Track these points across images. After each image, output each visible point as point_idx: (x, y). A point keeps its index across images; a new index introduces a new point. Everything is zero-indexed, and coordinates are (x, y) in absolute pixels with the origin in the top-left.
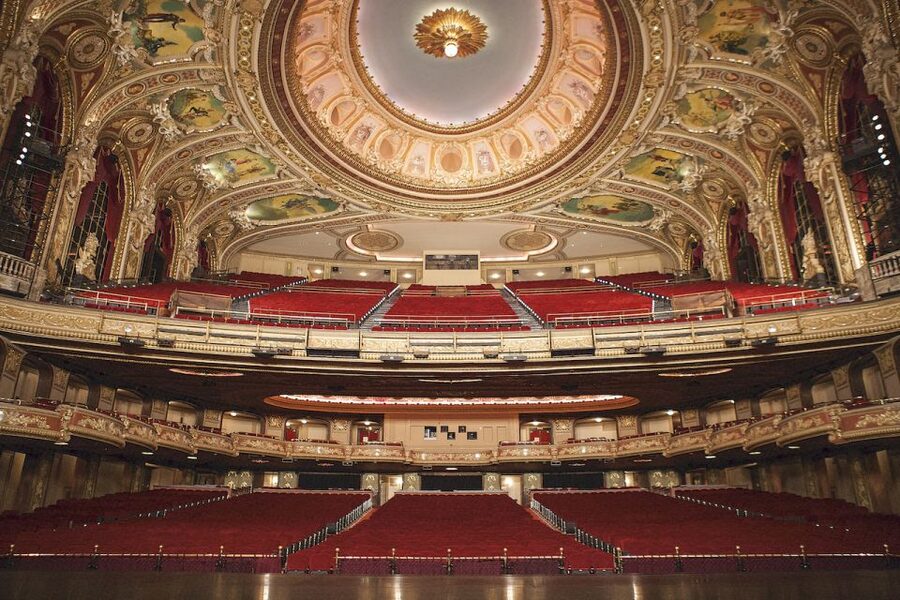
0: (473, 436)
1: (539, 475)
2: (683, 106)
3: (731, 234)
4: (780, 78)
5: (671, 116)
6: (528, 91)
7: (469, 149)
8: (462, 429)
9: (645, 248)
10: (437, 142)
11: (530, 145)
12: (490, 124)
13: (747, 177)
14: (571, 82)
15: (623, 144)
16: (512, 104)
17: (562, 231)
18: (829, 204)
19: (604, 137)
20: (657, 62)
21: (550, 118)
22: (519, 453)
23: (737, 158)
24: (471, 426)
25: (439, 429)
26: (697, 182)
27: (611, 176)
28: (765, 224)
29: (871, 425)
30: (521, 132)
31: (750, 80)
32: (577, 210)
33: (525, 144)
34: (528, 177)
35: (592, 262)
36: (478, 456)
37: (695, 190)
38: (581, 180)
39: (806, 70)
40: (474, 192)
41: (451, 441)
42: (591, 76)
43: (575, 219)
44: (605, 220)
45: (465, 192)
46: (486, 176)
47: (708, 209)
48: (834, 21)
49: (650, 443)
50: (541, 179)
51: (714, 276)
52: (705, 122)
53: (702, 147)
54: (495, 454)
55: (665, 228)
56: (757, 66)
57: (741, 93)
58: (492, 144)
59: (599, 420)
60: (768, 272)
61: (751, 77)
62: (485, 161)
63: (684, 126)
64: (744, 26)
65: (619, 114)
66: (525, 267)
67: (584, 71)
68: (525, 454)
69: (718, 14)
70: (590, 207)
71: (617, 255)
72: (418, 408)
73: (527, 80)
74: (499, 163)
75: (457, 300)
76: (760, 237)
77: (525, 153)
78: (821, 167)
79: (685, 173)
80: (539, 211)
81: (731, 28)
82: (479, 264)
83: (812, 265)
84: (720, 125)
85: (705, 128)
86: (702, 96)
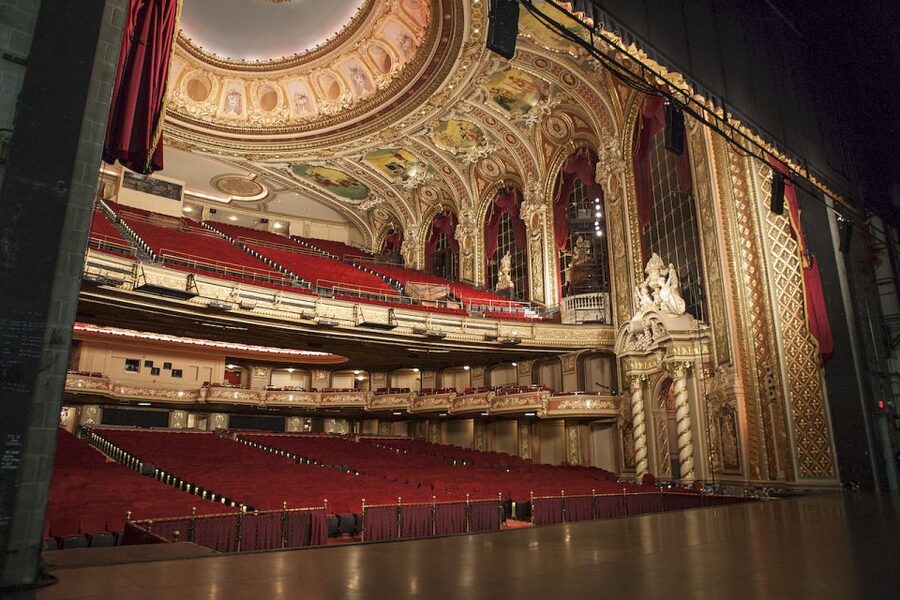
0: (178, 373)
1: (226, 415)
2: (443, 126)
3: (432, 233)
4: (524, 137)
5: (429, 130)
6: (309, 57)
7: (222, 85)
8: (168, 366)
9: (341, 220)
10: (192, 65)
11: (286, 103)
12: (256, 71)
13: (463, 194)
14: (353, 66)
15: (382, 138)
16: (287, 61)
17: (278, 187)
18: (534, 241)
19: (368, 126)
20: (448, 90)
21: (317, 88)
22: (230, 395)
23: (462, 179)
24: (177, 364)
25: (143, 363)
26: (419, 185)
27: (353, 157)
28: (471, 236)
29: (568, 408)
30: (282, 88)
31: (502, 129)
32: (304, 174)
33: (281, 101)
34: (277, 133)
35: (288, 220)
36: (181, 394)
37: (414, 189)
38: (326, 153)
39: (545, 140)
40: (217, 129)
41: (155, 377)
42: (375, 70)
43: (299, 181)
44: (323, 190)
45: (207, 126)
46: (230, 116)
47: (418, 207)
48: (580, 118)
49: (353, 398)
50: (290, 139)
51: (408, 263)
52: (450, 143)
53: (438, 161)
54: (203, 394)
55: (370, 212)
56: (512, 122)
57: (490, 134)
58: (247, 89)
59: (291, 370)
60: (465, 274)
61: (504, 127)
62: (233, 101)
63: (434, 140)
64: (520, 92)
65: (391, 114)
66: (223, 208)
67: (370, 64)
68: (236, 397)
69: (508, 76)
70: (317, 175)
71: (313, 220)
72: (123, 338)
73: (312, 47)
74: (248, 108)
75: (168, 232)
76: (463, 245)
77: (278, 109)
78: (536, 212)
79: (413, 173)
80: (272, 165)
81: (510, 89)
82: (182, 196)
83: (506, 280)
84: (461, 150)
85: (448, 148)
86: (460, 125)
